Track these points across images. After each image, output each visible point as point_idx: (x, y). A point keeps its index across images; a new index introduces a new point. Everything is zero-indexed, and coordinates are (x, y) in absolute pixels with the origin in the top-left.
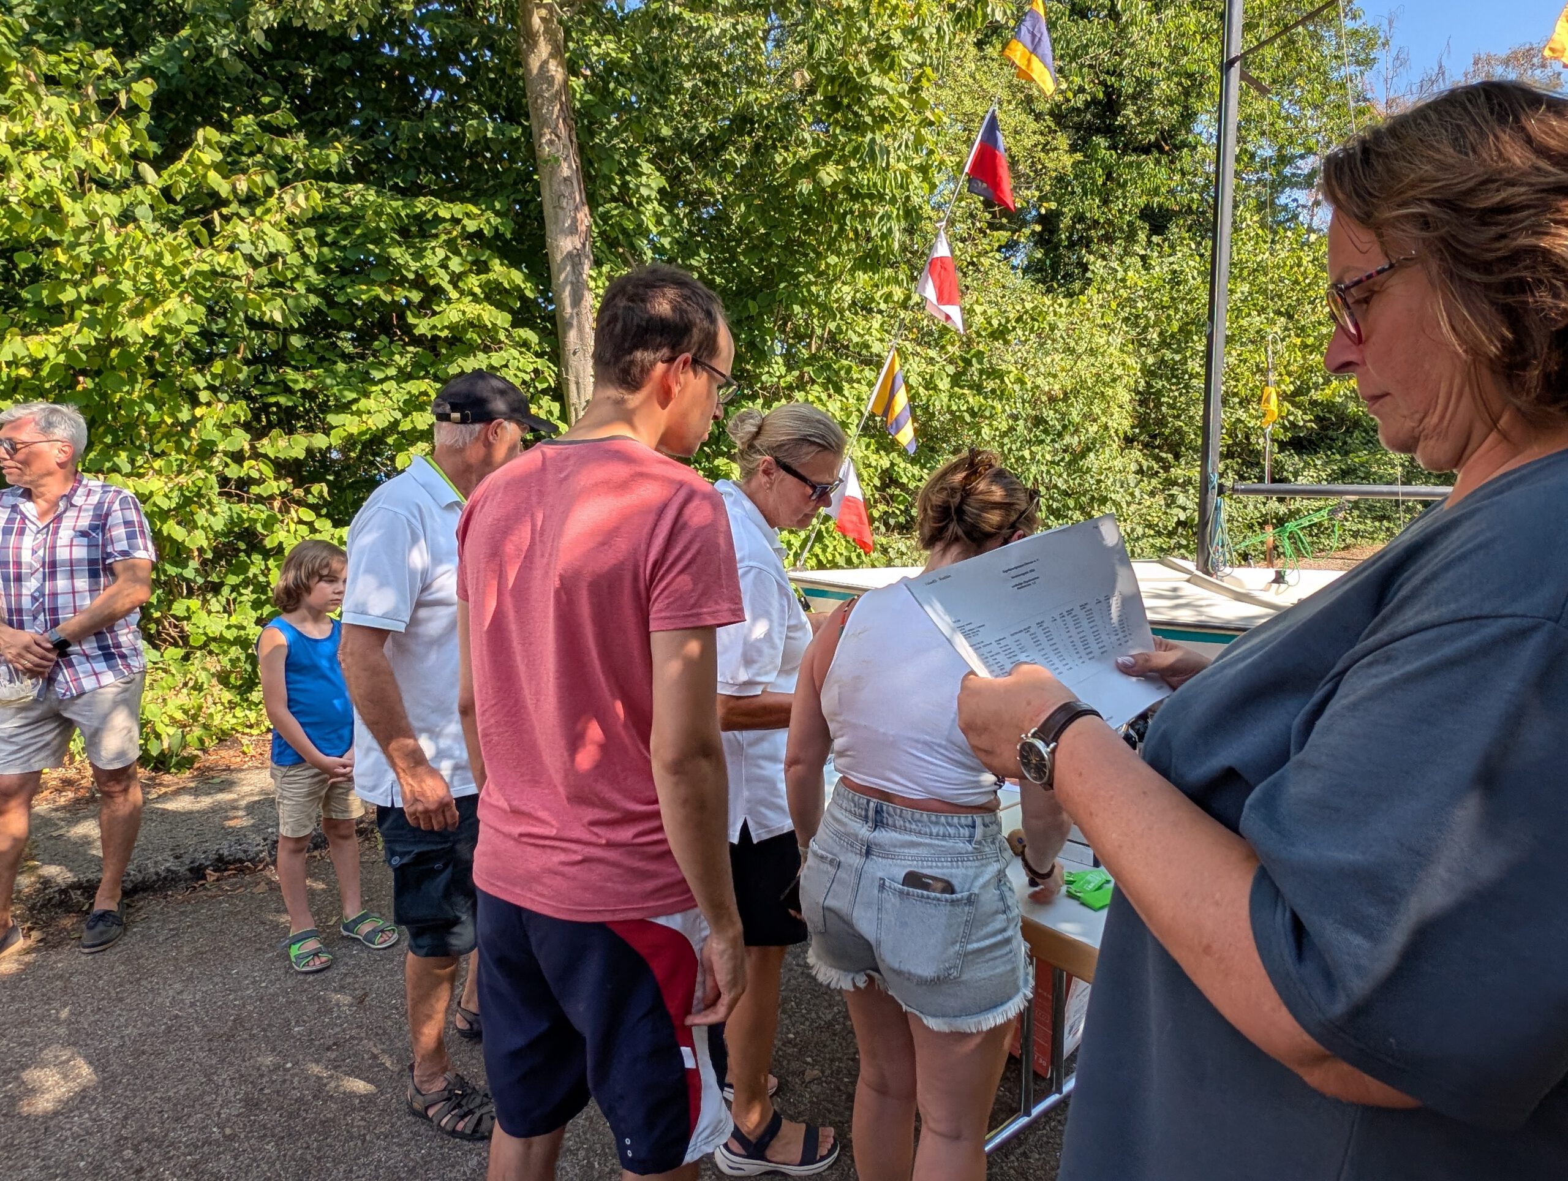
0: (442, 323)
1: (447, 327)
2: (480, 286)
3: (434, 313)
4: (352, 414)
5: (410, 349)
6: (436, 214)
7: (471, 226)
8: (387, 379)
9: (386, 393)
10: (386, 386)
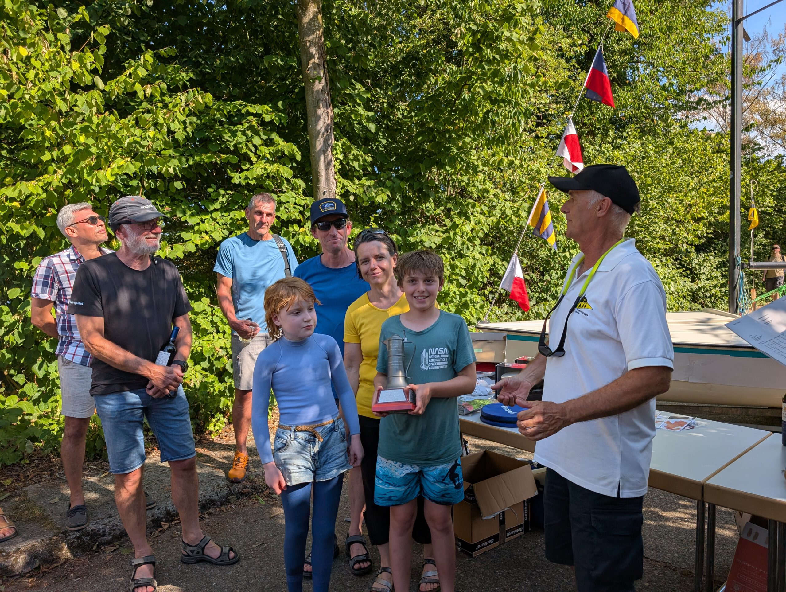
0: (252, 175)
1: (255, 178)
2: (269, 154)
3: (242, 170)
4: (194, 233)
5: (229, 192)
6: (248, 110)
7: (267, 118)
8: (216, 210)
9: (214, 220)
10: (214, 215)
